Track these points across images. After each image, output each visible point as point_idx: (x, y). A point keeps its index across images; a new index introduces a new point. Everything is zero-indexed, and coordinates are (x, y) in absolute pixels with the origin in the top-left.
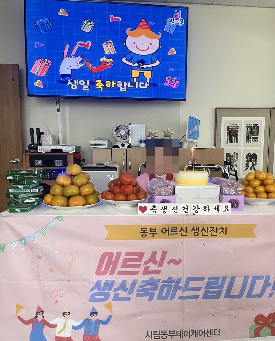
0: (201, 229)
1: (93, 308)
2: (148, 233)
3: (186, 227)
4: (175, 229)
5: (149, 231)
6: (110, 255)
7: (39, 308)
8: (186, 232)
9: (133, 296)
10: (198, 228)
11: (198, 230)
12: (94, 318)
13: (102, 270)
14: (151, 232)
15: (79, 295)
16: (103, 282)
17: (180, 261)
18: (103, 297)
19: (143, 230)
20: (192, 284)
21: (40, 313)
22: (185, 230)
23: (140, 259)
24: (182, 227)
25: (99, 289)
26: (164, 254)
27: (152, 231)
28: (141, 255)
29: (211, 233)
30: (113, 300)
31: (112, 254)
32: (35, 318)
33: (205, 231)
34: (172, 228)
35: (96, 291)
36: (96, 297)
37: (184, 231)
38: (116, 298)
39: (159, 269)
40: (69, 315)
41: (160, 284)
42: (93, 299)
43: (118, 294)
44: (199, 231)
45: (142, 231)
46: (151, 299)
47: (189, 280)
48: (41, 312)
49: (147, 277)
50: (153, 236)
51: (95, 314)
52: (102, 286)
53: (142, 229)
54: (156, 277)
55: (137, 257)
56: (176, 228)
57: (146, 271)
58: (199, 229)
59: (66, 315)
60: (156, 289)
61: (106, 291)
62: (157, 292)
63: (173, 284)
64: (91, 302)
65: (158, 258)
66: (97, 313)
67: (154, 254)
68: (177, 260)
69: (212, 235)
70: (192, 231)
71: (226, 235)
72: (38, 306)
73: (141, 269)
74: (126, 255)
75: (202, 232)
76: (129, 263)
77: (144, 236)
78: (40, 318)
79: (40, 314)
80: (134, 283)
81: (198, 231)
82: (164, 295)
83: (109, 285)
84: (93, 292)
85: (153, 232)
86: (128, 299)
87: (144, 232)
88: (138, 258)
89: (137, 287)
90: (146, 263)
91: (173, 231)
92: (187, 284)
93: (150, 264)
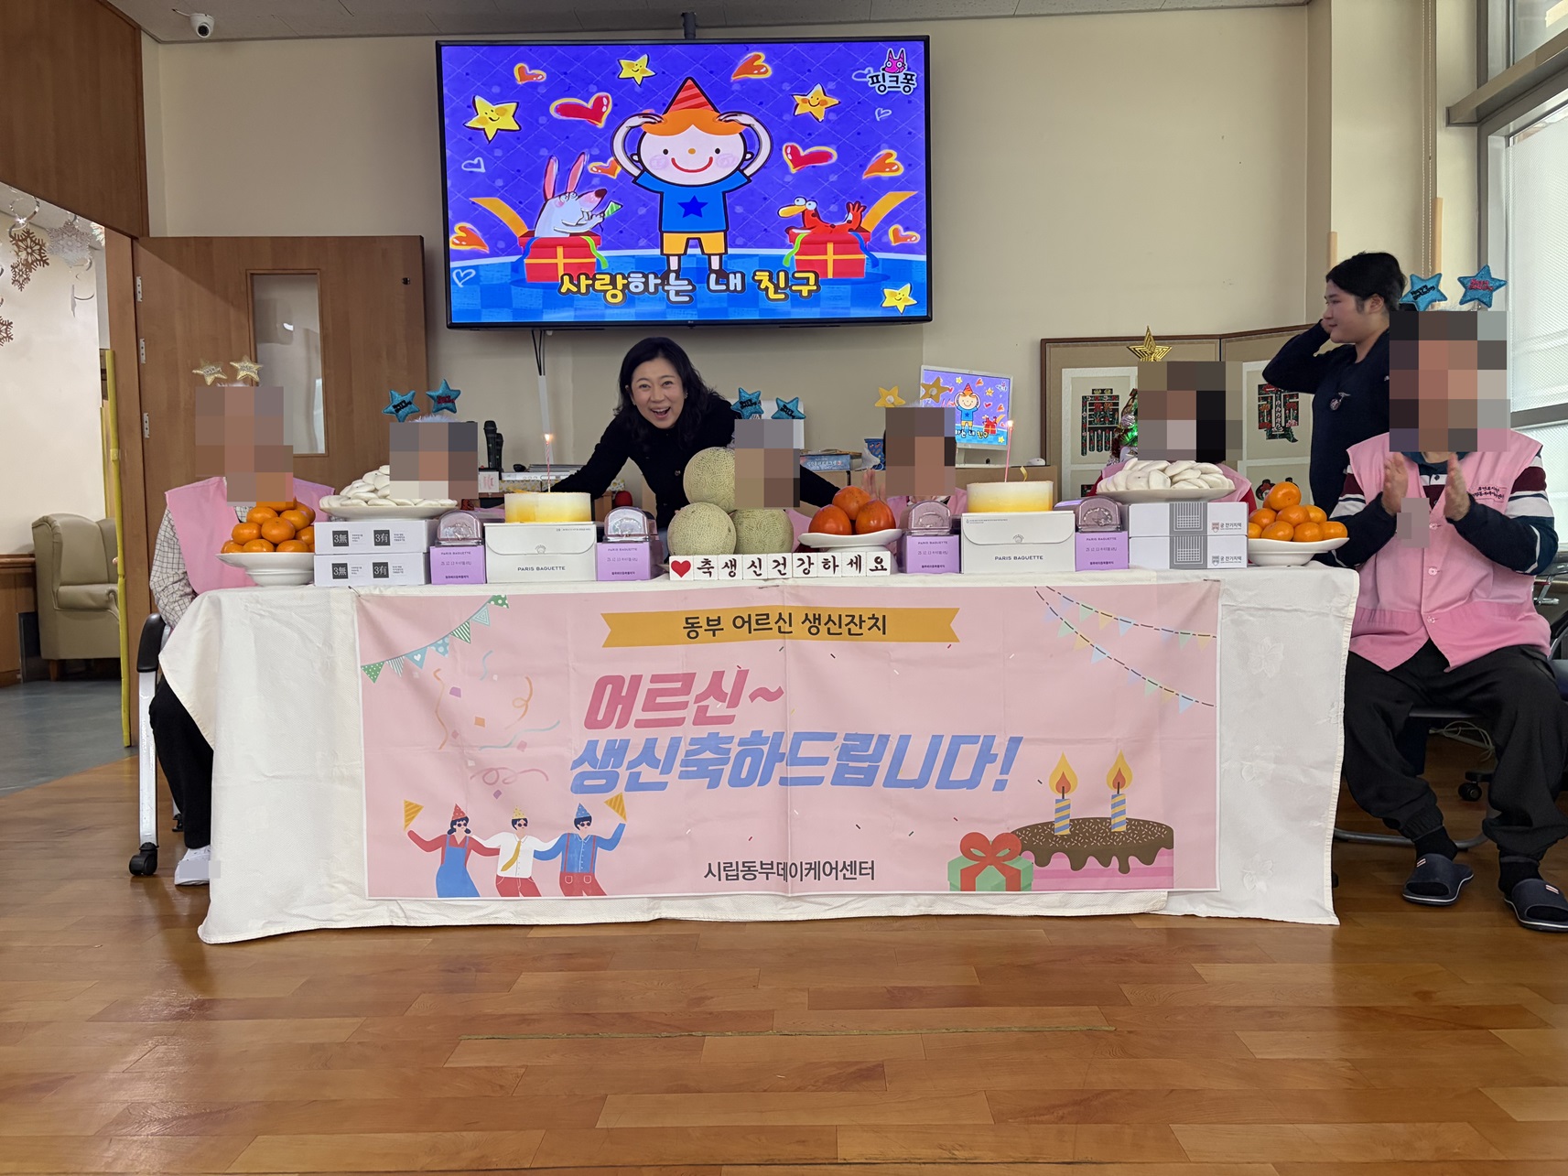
0: (824, 620)
1: (581, 808)
2: (703, 629)
3: (790, 614)
4: (765, 617)
5: (703, 622)
6: (617, 681)
7: (457, 810)
8: (790, 625)
9: (672, 778)
10: (817, 617)
11: (817, 621)
12: (584, 832)
13: (600, 717)
14: (709, 625)
15: (547, 780)
16: (602, 745)
17: (780, 692)
18: (603, 782)
19: (689, 621)
20: (807, 750)
21: (461, 822)
22: (787, 621)
23: (686, 690)
24: (780, 614)
25: (593, 763)
26: (742, 675)
27: (711, 623)
28: (688, 679)
29: (849, 630)
30: (628, 789)
31: (622, 679)
32: (450, 832)
33: (835, 624)
34: (757, 615)
35: (586, 767)
36: (587, 782)
37: (785, 623)
38: (635, 784)
39: (730, 712)
40: (525, 825)
41: (735, 749)
42: (579, 787)
43: (639, 773)
44: (820, 624)
45: (687, 623)
46: (714, 784)
47: (799, 738)
48: (462, 820)
49: (704, 731)
50: (714, 635)
51: (585, 823)
52: (599, 755)
53: (687, 619)
54: (723, 730)
55: (678, 685)
56: (767, 615)
57: (702, 718)
58: (819, 619)
59: (520, 825)
60: (726, 762)
61: (609, 769)
62: (728, 769)
63: (766, 748)
64: (576, 793)
65: (727, 686)
66: (589, 819)
67: (718, 676)
68: (773, 689)
69: (850, 634)
70: (803, 623)
71: (884, 633)
72: (457, 806)
73: (689, 713)
74: (651, 682)
75: (828, 626)
76: (659, 700)
77: (693, 634)
78: (460, 834)
79: (459, 825)
80: (675, 744)
81: (817, 624)
82: (744, 775)
83: (617, 751)
84: (579, 770)
85: (714, 625)
86: (662, 786)
87: (692, 626)
88: (680, 687)
89: (681, 755)
90: (699, 699)
91: (760, 622)
92: (795, 746)
93: (711, 701)
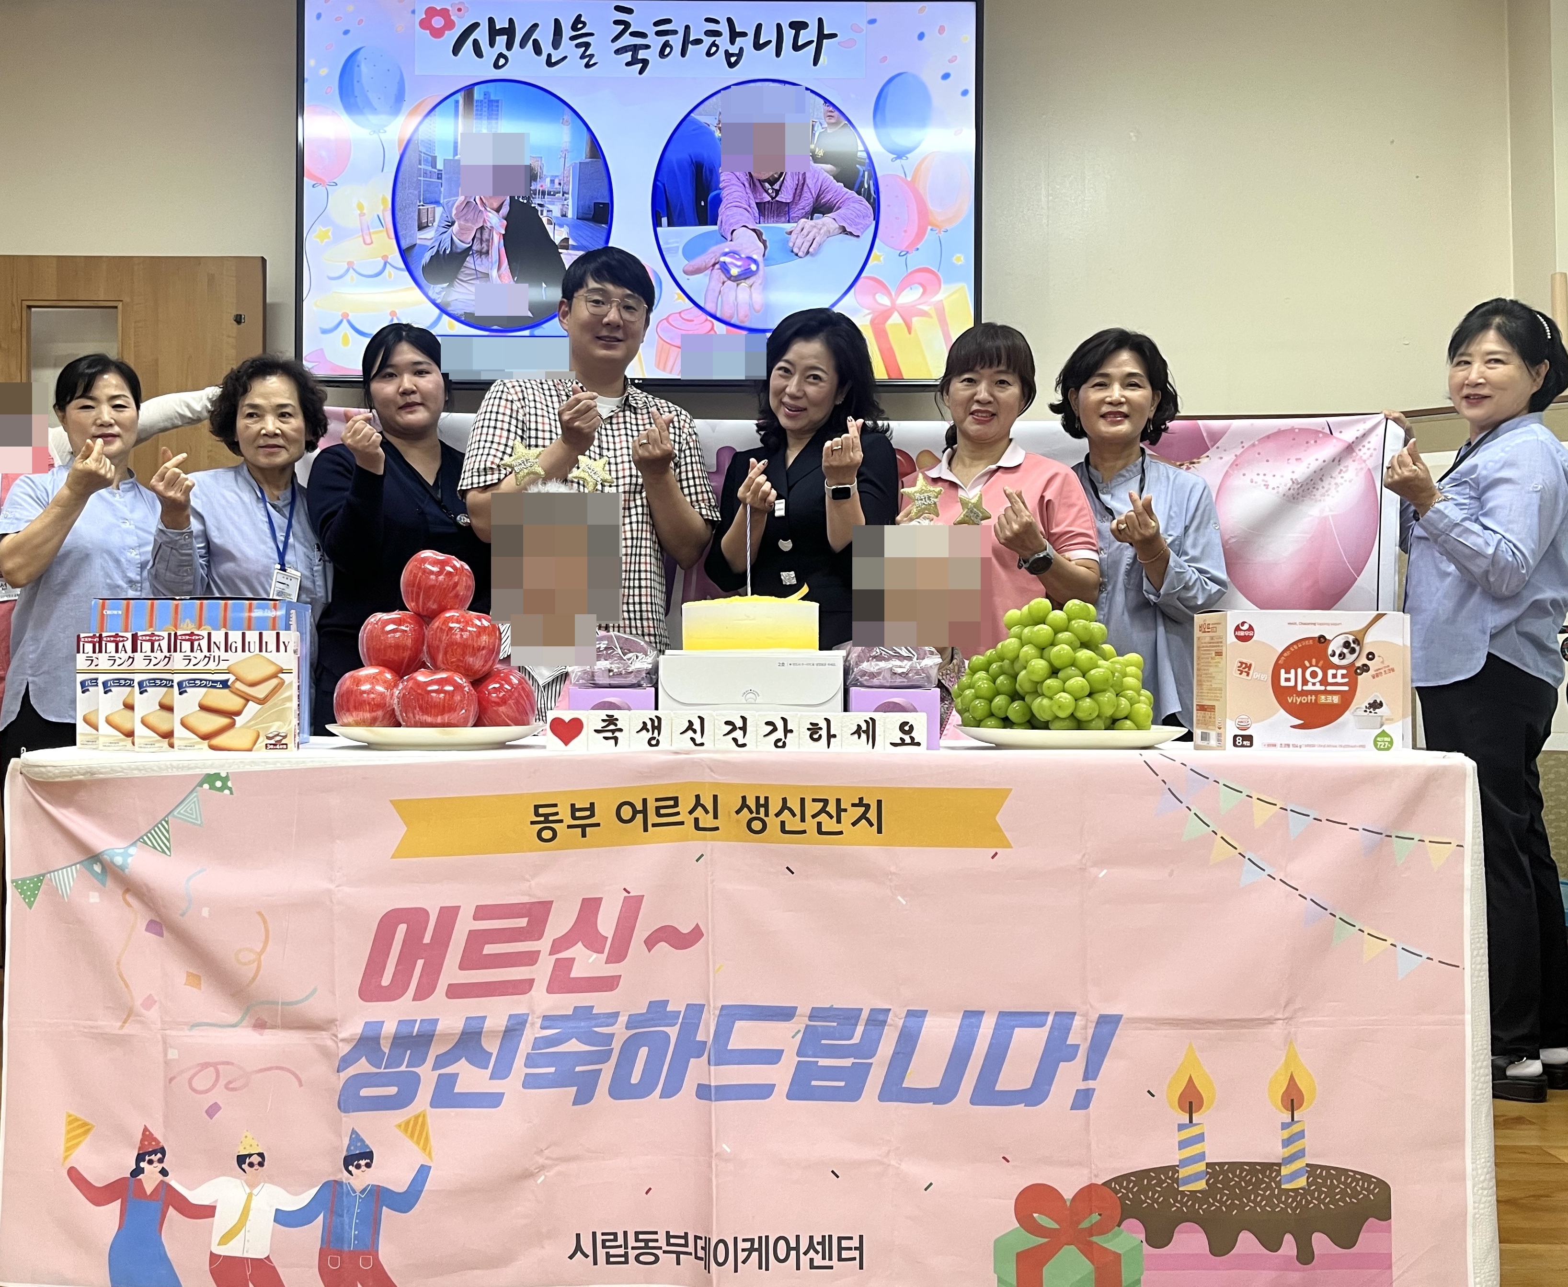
0: (774, 808)
1: (355, 1137)
2: (564, 825)
3: (715, 797)
4: (672, 803)
5: (564, 813)
6: (415, 917)
7: (147, 1135)
8: (716, 817)
9: (512, 1084)
10: (762, 801)
11: (762, 810)
12: (361, 1178)
13: (386, 981)
14: (574, 817)
15: (300, 1084)
16: (390, 1028)
17: (696, 935)
18: (393, 1090)
19: (541, 811)
20: (745, 1034)
21: (153, 1157)
22: (710, 808)
23: (535, 930)
24: (698, 797)
25: (376, 1059)
26: (632, 906)
27: (578, 814)
28: (540, 911)
29: (819, 824)
30: (435, 1104)
31: (423, 913)
32: (133, 1173)
33: (794, 815)
34: (657, 800)
35: (363, 1066)
36: (365, 1092)
37: (707, 812)
38: (447, 1095)
39: (611, 970)
40: (261, 1164)
41: (620, 1031)
42: (350, 1099)
43: (454, 1077)
44: (767, 815)
45: (537, 814)
46: (584, 1096)
47: (731, 1014)
48: (155, 1152)
49: (565, 1003)
50: (584, 835)
51: (363, 1162)
52: (386, 1044)
53: (537, 807)
54: (600, 1002)
55: (523, 922)
56: (676, 799)
57: (562, 981)
58: (766, 806)
59: (251, 1165)
60: (605, 1057)
61: (403, 1068)
62: (607, 1070)
63: (673, 1032)
64: (346, 1111)
65: (606, 925)
67: (590, 907)
68: (685, 929)
69: (820, 832)
70: (738, 812)
71: (880, 831)
72: (146, 1129)
73: (542, 971)
74: (476, 918)
75: (781, 818)
76: (490, 949)
77: (547, 834)
78: (150, 1177)
79: (150, 1162)
80: (515, 1028)
81: (762, 815)
82: (635, 1079)
83: (415, 1038)
84: (352, 1071)
85: (584, 817)
86: (493, 1100)
87: (545, 821)
88: (525, 925)
89: (525, 1046)
90: (558, 946)
91: (662, 811)
92: (723, 1033)
93: (578, 951)
